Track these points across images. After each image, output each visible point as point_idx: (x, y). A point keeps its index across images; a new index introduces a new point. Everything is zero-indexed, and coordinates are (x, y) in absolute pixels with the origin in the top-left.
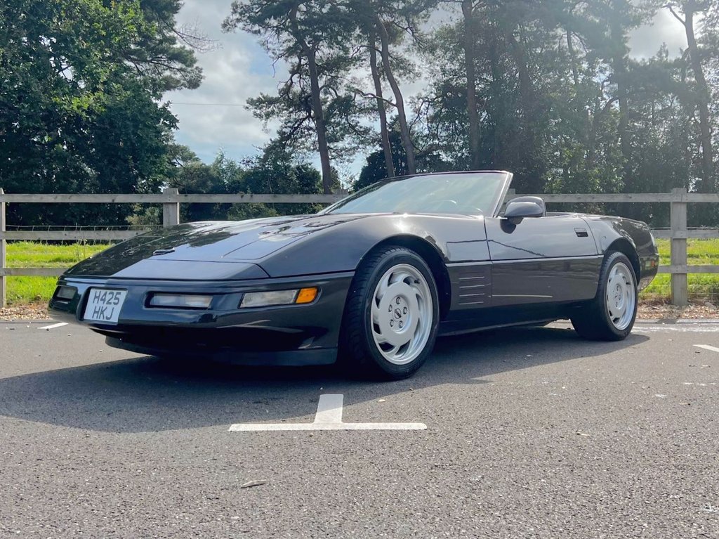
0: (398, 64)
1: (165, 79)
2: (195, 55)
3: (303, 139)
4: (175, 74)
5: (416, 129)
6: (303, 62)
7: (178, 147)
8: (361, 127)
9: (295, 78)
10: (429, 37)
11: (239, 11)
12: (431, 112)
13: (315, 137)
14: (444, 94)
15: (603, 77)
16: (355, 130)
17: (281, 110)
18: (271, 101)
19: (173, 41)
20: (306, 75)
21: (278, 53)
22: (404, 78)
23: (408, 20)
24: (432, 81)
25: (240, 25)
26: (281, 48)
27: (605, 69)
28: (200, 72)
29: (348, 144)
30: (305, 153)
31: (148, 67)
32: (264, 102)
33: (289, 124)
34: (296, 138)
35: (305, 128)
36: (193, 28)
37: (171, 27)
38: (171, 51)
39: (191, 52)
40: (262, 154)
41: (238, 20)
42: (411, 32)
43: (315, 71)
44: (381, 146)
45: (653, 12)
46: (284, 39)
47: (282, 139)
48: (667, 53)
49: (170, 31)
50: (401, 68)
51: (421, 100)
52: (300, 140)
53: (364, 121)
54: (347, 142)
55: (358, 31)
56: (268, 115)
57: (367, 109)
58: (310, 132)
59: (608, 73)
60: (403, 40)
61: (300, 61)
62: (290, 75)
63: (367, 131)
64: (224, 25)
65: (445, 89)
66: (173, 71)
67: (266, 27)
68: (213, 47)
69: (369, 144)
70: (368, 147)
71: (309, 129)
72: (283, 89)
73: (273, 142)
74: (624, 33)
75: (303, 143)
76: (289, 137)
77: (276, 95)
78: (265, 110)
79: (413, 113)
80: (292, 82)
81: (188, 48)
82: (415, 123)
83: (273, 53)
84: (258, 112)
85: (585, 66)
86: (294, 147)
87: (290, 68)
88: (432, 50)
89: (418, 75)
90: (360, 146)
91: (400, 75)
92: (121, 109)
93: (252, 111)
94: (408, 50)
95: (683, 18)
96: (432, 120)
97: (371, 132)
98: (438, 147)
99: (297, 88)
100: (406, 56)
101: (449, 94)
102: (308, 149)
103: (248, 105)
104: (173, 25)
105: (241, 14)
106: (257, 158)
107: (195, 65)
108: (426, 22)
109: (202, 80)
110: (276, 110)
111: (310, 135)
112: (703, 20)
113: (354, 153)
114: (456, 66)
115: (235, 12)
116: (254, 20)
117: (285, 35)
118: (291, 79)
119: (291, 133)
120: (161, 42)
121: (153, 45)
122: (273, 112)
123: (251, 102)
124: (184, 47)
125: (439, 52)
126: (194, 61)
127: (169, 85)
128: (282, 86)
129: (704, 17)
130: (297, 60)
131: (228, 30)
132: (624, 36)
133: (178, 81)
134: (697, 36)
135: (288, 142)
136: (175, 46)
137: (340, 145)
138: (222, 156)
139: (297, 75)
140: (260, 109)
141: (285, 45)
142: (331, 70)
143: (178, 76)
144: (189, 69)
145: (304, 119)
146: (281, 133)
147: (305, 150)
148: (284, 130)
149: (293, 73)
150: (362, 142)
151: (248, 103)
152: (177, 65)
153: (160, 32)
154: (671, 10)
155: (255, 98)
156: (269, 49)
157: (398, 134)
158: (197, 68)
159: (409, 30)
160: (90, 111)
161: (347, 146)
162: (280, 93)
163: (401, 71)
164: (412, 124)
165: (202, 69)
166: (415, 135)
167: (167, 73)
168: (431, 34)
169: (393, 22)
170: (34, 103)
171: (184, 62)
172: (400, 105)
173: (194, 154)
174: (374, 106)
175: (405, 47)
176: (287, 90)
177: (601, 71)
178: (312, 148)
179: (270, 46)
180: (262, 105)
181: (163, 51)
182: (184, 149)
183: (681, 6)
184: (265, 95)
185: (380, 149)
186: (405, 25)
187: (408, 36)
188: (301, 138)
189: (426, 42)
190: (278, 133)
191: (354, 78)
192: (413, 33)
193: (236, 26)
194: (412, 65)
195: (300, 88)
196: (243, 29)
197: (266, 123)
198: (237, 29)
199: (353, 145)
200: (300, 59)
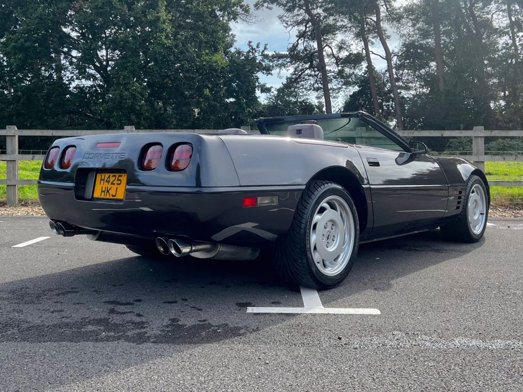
9: (300, 41)
10: (398, 11)
14: (409, 50)
17: (287, 63)
18: (281, 57)
21: (289, 23)
25: (266, 5)
26: (292, 20)
28: (233, 37)
32: (276, 57)
33: (296, 72)
35: (307, 75)
41: (264, 1)
42: (385, 8)
44: (359, 87)
46: (295, 14)
47: (289, 83)
52: (301, 83)
61: (306, 29)
62: (297, 39)
65: (408, 46)
68: (257, 21)
72: (290, 48)
73: (283, 85)
76: (295, 81)
78: (276, 63)
80: (298, 44)
87: (297, 33)
90: (344, 87)
98: (401, 87)
99: (301, 47)
107: (230, 33)
109: (235, 43)
113: (339, 92)
118: (298, 41)
128: (291, 46)
130: (304, 29)
131: (258, 9)
139: (302, 39)
140: (272, 62)
141: (295, 18)
145: (307, 69)
147: (304, 90)
148: (292, 76)
149: (299, 37)
156: (284, 21)
158: (232, 34)
159: (384, 6)
161: (335, 87)
162: (288, 51)
165: (235, 35)
168: (399, 9)
176: (294, 47)
178: (309, 88)
179: (284, 18)
184: (277, 52)
188: (303, 81)
189: (397, 14)
190: (288, 78)
192: (387, 8)
193: (263, 6)
194: (384, 31)
195: (303, 48)
196: (267, 8)
197: (280, 72)
198: (264, 8)
199: (340, 86)
200: (306, 28)
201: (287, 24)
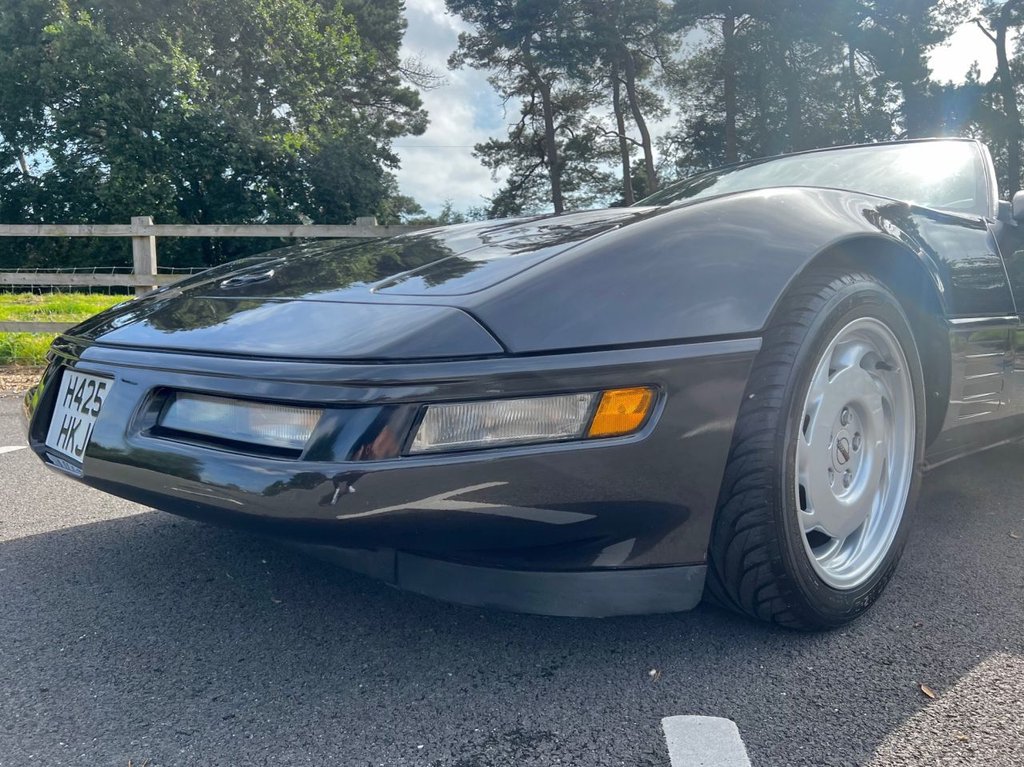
0: (643, 100)
1: (388, 124)
2: (420, 97)
3: (535, 189)
4: (399, 118)
5: (663, 174)
6: (536, 100)
7: (403, 198)
8: (600, 174)
9: (527, 120)
10: (681, 67)
11: (467, 44)
12: (681, 154)
13: (548, 187)
14: (697, 133)
15: (893, 106)
16: (593, 178)
17: (511, 157)
18: (500, 147)
19: (396, 81)
20: (540, 115)
21: (509, 91)
22: (650, 117)
23: (656, 47)
24: (684, 117)
25: (468, 60)
26: (512, 86)
27: (897, 97)
28: (426, 115)
29: (585, 193)
30: (536, 205)
31: (372, 112)
32: (493, 148)
33: (520, 172)
34: (527, 188)
35: (537, 176)
36: (417, 63)
37: (395, 65)
38: (394, 93)
39: (416, 93)
40: (490, 205)
41: (465, 55)
42: (659, 62)
43: (550, 109)
44: (621, 194)
45: (951, 30)
46: (516, 75)
47: (512, 190)
48: (978, 73)
49: (394, 70)
50: (648, 105)
51: (670, 140)
52: (532, 190)
53: (603, 167)
54: (582, 192)
55: (598, 63)
56: (497, 163)
57: (608, 152)
58: (543, 180)
59: (901, 101)
60: (649, 72)
61: (533, 100)
62: (522, 116)
63: (606, 178)
64: (450, 62)
65: (697, 126)
66: (397, 115)
67: (497, 61)
68: (438, 84)
69: (608, 193)
70: (607, 197)
71: (542, 176)
72: (514, 133)
73: (502, 192)
74: (922, 52)
75: (534, 193)
76: (519, 187)
77: (505, 139)
78: (494, 157)
79: (660, 156)
80: (524, 124)
81: (413, 88)
82: (661, 168)
83: (504, 91)
84: (487, 159)
85: (872, 93)
86: (526, 197)
87: (521, 107)
88: (683, 83)
89: (666, 112)
90: (598, 195)
91: (645, 114)
92: (337, 147)
93: (481, 158)
94: (655, 84)
95: (994, 34)
96: (680, 163)
97: (611, 179)
99: (529, 131)
100: (653, 90)
101: (703, 133)
102: (541, 200)
103: (475, 152)
104: (397, 63)
105: (468, 48)
106: (486, 210)
107: (420, 108)
108: (677, 50)
109: (428, 125)
110: (506, 157)
111: (543, 184)
112: (1015, 38)
113: (591, 204)
114: (711, 100)
115: (462, 46)
116: (482, 54)
117: (517, 70)
118: (523, 120)
119: (523, 182)
120: (384, 83)
121: (375, 87)
122: (503, 159)
123: (480, 148)
124: (409, 88)
125: (691, 85)
126: (419, 103)
127: (394, 131)
128: (513, 129)
129: (1016, 34)
130: (530, 98)
131: (455, 67)
132: (922, 56)
133: (403, 127)
134: (1010, 56)
135: (519, 193)
136: (398, 88)
137: (576, 194)
138: (449, 209)
139: (529, 116)
140: (489, 156)
141: (517, 81)
142: (566, 109)
143: (403, 121)
144: (415, 112)
145: (537, 166)
146: (511, 182)
147: (537, 201)
148: (515, 178)
149: (525, 113)
150: (600, 191)
151: (476, 149)
152: (401, 109)
153: (383, 72)
154: (979, 25)
155: (483, 144)
156: (499, 87)
157: (642, 180)
158: (422, 111)
159: (657, 59)
160: (303, 151)
161: (584, 196)
162: (510, 137)
163: (647, 108)
164: (658, 167)
165: (427, 112)
166: (661, 182)
167: (391, 118)
168: (683, 63)
169: (640, 50)
170: (244, 142)
171: (407, 104)
172: (646, 145)
173: (419, 206)
174: (615, 149)
175: (652, 80)
176: (519, 132)
177: (891, 100)
178: (545, 198)
179: (501, 83)
180: (491, 152)
181: (387, 93)
182: (409, 201)
183: (989, 22)
184: (495, 139)
185: (620, 198)
186: (653, 53)
187: (656, 67)
188: (533, 186)
189: (677, 73)
190: (508, 181)
191: (593, 117)
192: (663, 63)
193: (464, 62)
194: (660, 101)
195: (532, 131)
196: (471, 65)
197: (495, 171)
198: (464, 66)
199: (591, 195)
200: (533, 97)
201: (505, 92)
